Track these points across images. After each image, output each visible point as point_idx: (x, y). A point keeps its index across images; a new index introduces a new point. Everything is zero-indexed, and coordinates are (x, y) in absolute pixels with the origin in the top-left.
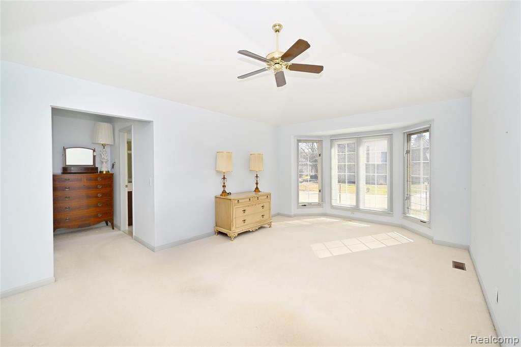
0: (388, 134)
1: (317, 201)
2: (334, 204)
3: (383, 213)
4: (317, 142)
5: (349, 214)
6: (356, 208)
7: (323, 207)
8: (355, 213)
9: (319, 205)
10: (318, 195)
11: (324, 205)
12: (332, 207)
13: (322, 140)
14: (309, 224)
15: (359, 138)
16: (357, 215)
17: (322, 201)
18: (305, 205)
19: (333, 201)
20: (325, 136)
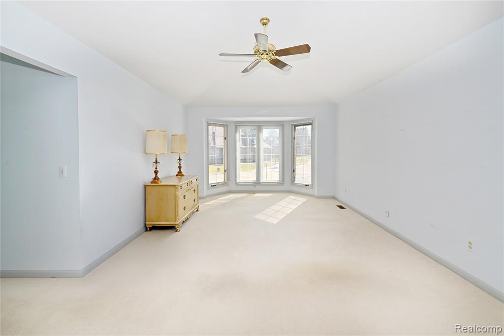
0: (281, 125)
1: (223, 181)
2: (238, 181)
3: (278, 184)
4: (223, 126)
5: (252, 188)
6: (258, 182)
7: (228, 185)
8: (257, 187)
9: (225, 184)
10: (223, 175)
11: (229, 184)
12: (237, 184)
13: (227, 125)
14: (228, 201)
15: (259, 126)
16: (258, 188)
17: (228, 180)
18: (214, 186)
19: (238, 179)
20: (230, 122)
